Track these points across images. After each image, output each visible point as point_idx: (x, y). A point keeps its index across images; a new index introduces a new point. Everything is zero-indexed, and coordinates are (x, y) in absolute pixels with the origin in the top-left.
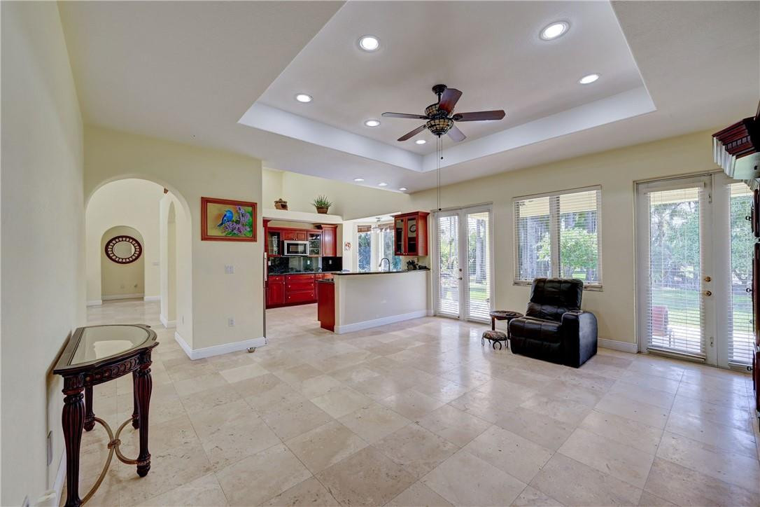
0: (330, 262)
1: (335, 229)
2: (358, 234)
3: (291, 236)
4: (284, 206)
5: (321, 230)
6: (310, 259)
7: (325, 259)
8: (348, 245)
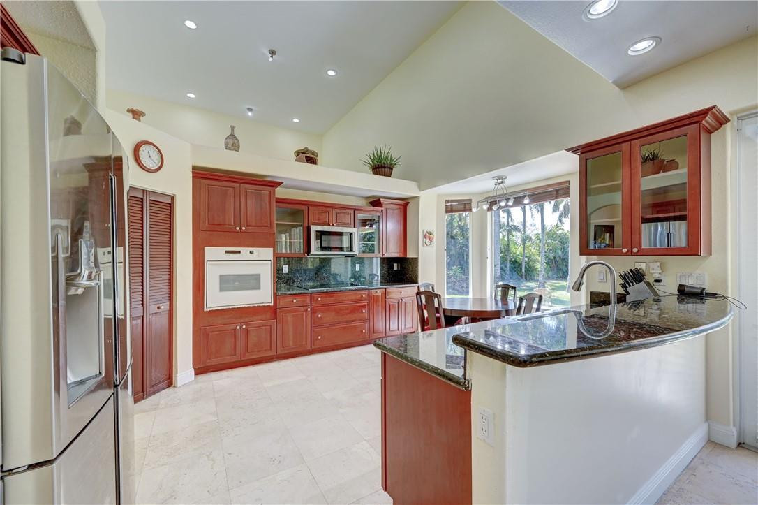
0: (395, 267)
1: (404, 205)
2: (447, 216)
3: (325, 217)
4: (311, 159)
5: (380, 209)
6: (361, 261)
7: (387, 262)
8: (429, 235)
